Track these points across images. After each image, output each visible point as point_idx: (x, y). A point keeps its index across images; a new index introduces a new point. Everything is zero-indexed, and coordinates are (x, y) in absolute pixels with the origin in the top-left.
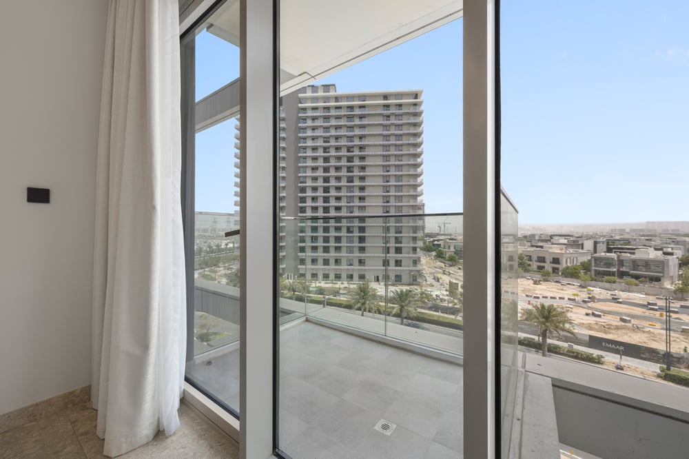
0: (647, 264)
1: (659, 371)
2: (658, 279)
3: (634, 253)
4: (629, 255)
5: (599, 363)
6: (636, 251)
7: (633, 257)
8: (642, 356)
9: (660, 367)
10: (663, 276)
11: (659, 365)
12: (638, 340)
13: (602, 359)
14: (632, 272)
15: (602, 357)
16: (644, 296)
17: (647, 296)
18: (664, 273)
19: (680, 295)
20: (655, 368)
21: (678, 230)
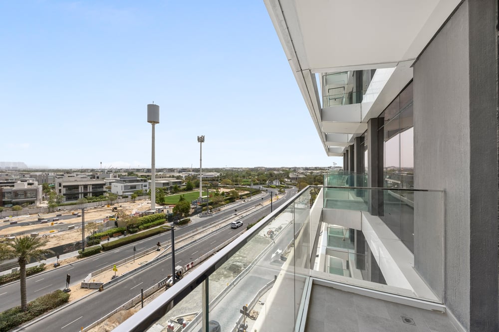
0: (25, 192)
1: (78, 254)
2: (32, 202)
3: (13, 186)
4: (9, 188)
5: (42, 270)
6: (15, 184)
7: (14, 189)
8: (64, 251)
9: (79, 252)
10: (36, 200)
11: (77, 251)
12: (53, 244)
13: (45, 266)
14: (13, 200)
15: (44, 264)
16: (29, 216)
17: (31, 215)
18: (37, 198)
19: (51, 209)
20: (76, 253)
21: (17, 168)
